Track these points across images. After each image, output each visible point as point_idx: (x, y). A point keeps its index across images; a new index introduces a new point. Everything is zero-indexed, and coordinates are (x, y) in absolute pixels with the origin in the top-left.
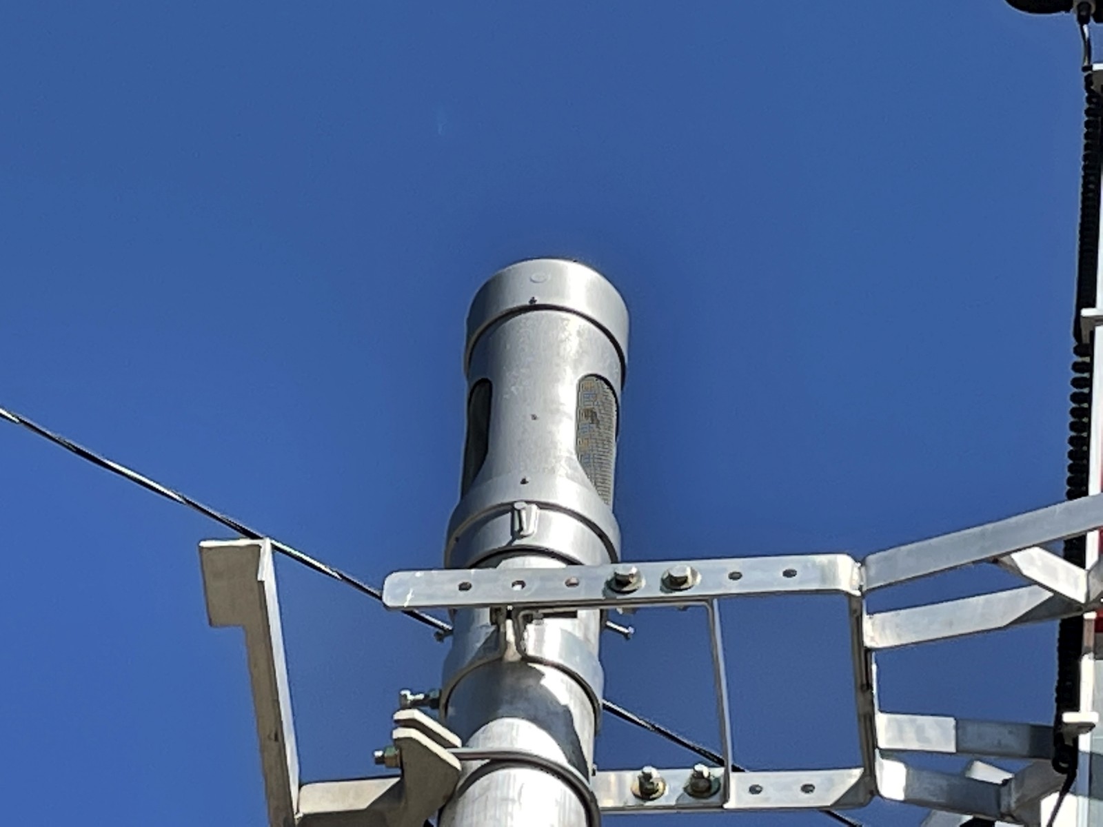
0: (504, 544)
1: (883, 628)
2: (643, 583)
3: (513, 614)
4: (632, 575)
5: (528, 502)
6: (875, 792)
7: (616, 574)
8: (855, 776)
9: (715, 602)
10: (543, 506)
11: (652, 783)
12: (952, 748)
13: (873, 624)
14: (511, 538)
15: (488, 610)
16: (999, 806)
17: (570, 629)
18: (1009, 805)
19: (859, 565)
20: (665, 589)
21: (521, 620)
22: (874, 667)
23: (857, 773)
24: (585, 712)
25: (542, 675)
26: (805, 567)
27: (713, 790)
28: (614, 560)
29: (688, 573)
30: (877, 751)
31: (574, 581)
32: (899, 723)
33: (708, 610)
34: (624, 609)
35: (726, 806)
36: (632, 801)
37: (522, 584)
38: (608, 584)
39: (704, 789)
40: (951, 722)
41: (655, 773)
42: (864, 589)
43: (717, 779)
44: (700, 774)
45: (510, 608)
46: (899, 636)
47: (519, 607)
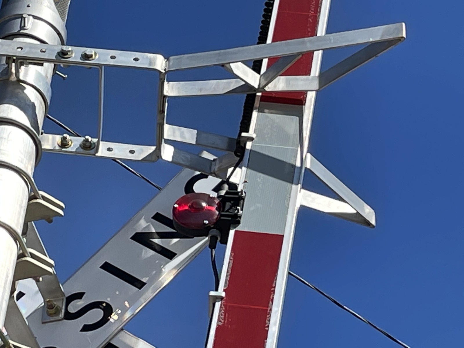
0: (16, 31)
1: (172, 88)
2: (73, 55)
3: (16, 61)
4: (69, 51)
5: (29, 15)
6: (160, 157)
7: (62, 50)
8: (152, 149)
9: (103, 67)
10: (35, 17)
11: (67, 141)
12: (194, 142)
13: (168, 86)
14: (19, 29)
15: (5, 57)
16: (210, 169)
17: (40, 71)
18: (214, 169)
19: (166, 60)
20: (82, 58)
21: (19, 64)
22: (167, 104)
23: (153, 148)
24: (42, 107)
25: (25, 88)
26: (143, 58)
27: (92, 148)
28: (63, 44)
29: (93, 53)
30: (163, 140)
31: (44, 50)
32: (174, 129)
33: (99, 71)
34: (64, 65)
35: (97, 155)
36: (57, 148)
37: (22, 48)
38: (58, 53)
39: (88, 147)
40: (195, 131)
41: (68, 137)
42: (167, 70)
43: (94, 143)
44: (87, 140)
45: (14, 58)
46: (178, 93)
47: (18, 58)
